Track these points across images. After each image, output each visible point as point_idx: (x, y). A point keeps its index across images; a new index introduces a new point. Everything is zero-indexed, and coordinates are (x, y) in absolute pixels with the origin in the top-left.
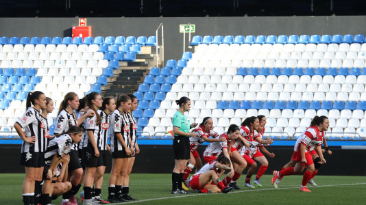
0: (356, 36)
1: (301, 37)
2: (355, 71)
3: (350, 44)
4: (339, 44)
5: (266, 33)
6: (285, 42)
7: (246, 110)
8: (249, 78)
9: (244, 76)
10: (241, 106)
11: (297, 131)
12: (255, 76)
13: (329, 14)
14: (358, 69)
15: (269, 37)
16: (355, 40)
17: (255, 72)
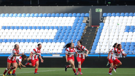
0: (48, 14)
1: (27, 14)
2: (48, 27)
3: (46, 17)
4: (41, 17)
5: (13, 13)
6: (21, 16)
7: (6, 43)
8: (7, 30)
9: (4, 29)
10: (4, 41)
11: (25, 51)
12: (9, 29)
13: (38, 5)
14: (49, 27)
15: (14, 14)
16: (48, 15)
17: (9, 28)
